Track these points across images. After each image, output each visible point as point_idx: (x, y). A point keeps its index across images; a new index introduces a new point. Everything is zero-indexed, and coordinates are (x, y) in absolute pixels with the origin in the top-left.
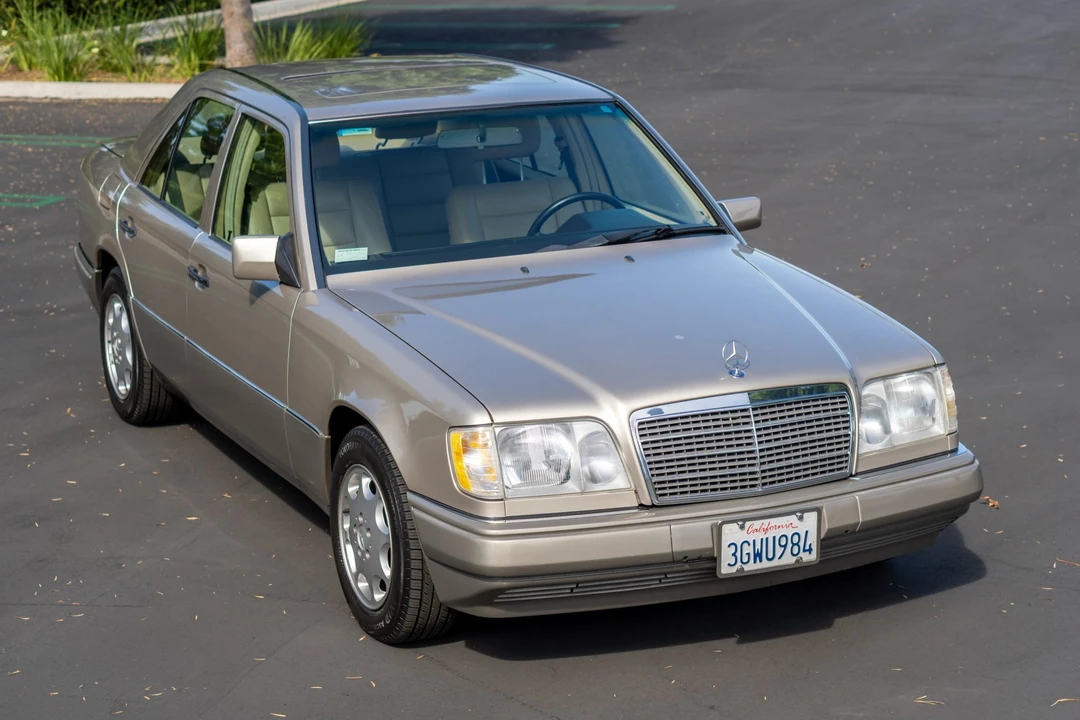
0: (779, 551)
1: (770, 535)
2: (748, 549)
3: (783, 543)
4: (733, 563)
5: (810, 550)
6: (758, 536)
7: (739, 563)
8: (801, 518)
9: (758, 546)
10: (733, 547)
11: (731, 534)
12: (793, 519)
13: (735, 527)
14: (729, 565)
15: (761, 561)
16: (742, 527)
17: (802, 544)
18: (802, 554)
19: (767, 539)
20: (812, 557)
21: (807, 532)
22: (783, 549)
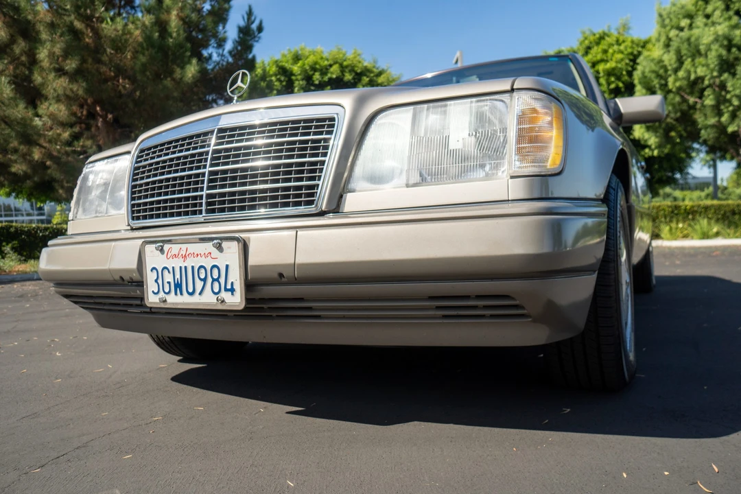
0: (199, 285)
1: (189, 263)
2: (168, 277)
3: (203, 276)
4: (156, 291)
5: (232, 290)
6: (177, 263)
7: (162, 294)
8: (219, 247)
9: (178, 276)
10: (155, 271)
11: (152, 256)
12: (209, 247)
14: (153, 292)
15: (181, 294)
16: (162, 251)
17: (222, 280)
18: (224, 295)
19: (186, 267)
20: (236, 300)
21: (227, 266)
22: (203, 283)
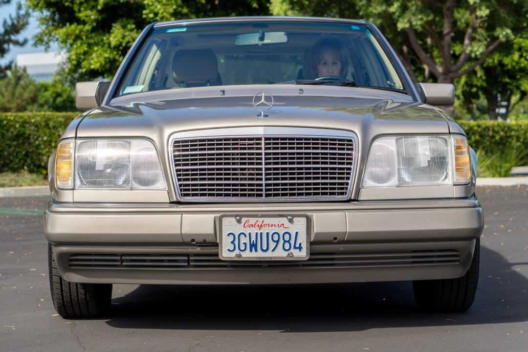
0: (272, 245)
1: (264, 231)
2: (244, 240)
3: (276, 239)
4: (232, 249)
5: (300, 248)
6: (254, 231)
7: (237, 251)
8: (291, 221)
9: (253, 239)
10: (232, 236)
11: (230, 225)
12: (284, 221)
13: (233, 220)
14: (229, 250)
15: (256, 250)
16: (239, 221)
17: (292, 242)
18: (292, 250)
19: (261, 233)
20: (302, 254)
21: (297, 233)
22: (276, 243)
